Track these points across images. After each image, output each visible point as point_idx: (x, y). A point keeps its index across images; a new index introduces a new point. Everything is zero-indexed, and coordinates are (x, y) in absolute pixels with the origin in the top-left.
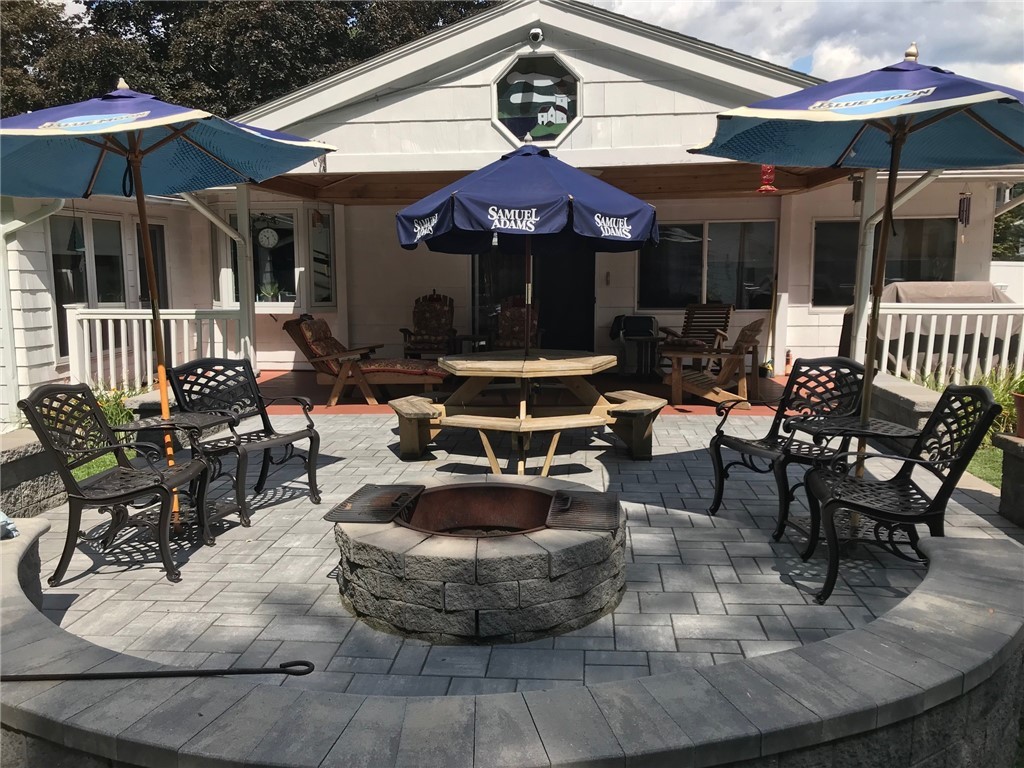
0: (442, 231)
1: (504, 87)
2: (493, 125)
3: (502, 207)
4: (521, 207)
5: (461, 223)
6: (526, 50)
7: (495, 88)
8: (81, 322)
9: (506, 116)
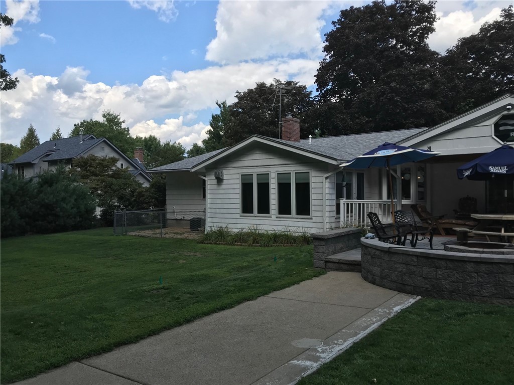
0: (473, 173)
1: (497, 125)
2: (493, 138)
3: (494, 166)
4: (501, 165)
5: (479, 170)
6: (505, 113)
7: (493, 126)
8: (344, 204)
9: (498, 134)
